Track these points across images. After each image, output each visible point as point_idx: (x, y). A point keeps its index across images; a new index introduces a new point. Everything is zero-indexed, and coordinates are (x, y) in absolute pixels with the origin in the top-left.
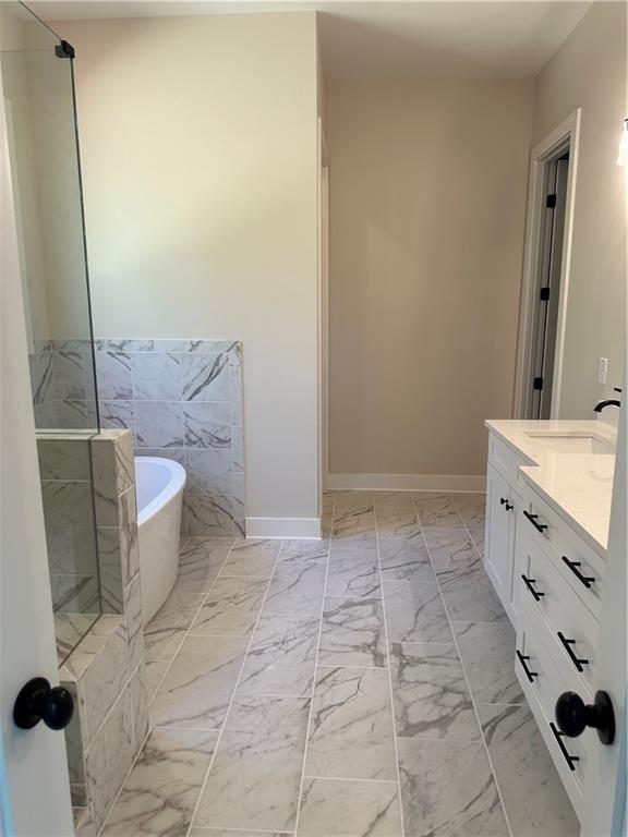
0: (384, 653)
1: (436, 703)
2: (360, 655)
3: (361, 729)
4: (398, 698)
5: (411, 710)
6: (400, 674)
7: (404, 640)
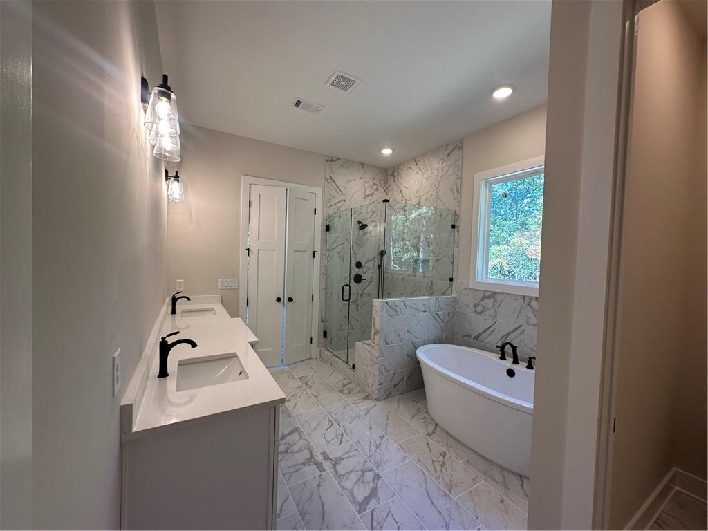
0: (326, 462)
3: (314, 424)
4: (306, 440)
5: (298, 437)
6: (311, 452)
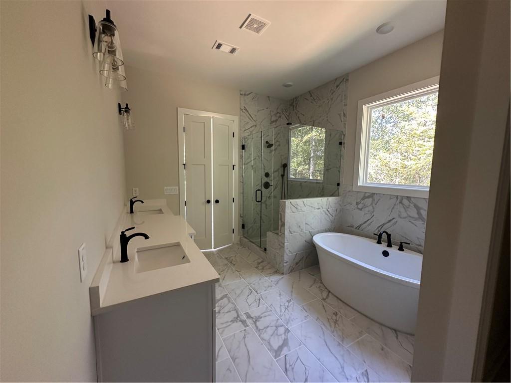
1: (221, 307)
2: (257, 315)
7: (245, 330)
